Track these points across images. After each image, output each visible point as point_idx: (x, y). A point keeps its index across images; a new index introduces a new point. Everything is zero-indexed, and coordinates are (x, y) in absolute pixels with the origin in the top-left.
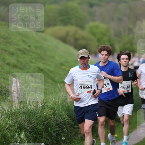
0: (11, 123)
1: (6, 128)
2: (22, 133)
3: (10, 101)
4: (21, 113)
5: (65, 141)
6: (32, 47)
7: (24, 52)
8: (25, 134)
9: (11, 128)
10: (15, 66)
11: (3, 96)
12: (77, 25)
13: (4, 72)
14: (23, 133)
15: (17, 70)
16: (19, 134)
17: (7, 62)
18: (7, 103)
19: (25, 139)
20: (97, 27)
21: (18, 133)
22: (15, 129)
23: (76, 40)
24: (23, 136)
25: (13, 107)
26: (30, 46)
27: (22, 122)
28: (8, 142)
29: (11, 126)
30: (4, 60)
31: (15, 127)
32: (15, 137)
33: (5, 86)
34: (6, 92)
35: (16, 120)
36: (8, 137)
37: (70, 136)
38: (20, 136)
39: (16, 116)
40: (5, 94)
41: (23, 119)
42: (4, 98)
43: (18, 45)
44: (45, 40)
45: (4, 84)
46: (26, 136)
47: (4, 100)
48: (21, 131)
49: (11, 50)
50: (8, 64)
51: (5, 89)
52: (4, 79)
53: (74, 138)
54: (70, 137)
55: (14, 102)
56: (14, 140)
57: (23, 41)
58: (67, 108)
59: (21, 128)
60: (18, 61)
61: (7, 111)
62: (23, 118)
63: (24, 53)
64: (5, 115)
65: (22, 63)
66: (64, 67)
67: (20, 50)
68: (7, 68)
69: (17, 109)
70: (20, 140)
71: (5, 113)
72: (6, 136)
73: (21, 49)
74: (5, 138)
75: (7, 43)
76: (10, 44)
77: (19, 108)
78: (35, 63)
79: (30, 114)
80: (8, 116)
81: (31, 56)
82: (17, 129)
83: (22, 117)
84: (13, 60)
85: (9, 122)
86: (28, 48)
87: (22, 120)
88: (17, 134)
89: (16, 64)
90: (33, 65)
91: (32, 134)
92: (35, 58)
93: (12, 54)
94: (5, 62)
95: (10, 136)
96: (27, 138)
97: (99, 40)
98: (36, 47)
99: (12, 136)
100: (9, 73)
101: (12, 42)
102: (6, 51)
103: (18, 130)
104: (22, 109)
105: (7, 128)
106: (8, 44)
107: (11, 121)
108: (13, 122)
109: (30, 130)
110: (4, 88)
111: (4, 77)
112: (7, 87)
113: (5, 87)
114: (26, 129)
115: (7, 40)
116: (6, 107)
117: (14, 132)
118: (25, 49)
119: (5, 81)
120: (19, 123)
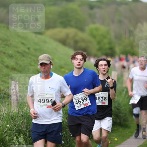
0: (9, 127)
1: (4, 131)
2: (20, 137)
3: (8, 104)
4: (20, 116)
5: (64, 145)
6: (31, 49)
7: (23, 54)
8: (23, 138)
9: (9, 132)
10: (14, 69)
11: (2, 99)
12: (77, 27)
13: (3, 75)
14: (22, 137)
15: (16, 72)
16: (17, 138)
17: (5, 64)
18: (5, 106)
19: (24, 143)
20: (97, 29)
21: (16, 136)
22: (13, 132)
23: (76, 42)
24: (21, 139)
25: (12, 110)
26: (29, 49)
27: (20, 125)
28: (6, 145)
29: (10, 130)
30: (3, 62)
31: (13, 130)
32: (14, 141)
33: (4, 88)
34: (5, 95)
35: (15, 123)
36: (6, 140)
37: (70, 139)
38: (19, 140)
39: (15, 119)
40: (4, 97)
41: (22, 123)
42: (2, 101)
43: (17, 47)
44: (45, 42)
45: (2, 87)
46: (25, 140)
47: (2, 103)
48: (19, 134)
49: (10, 52)
50: (7, 67)
51: (4, 92)
52: (3, 81)
53: (74, 142)
54: (69, 141)
55: (13, 105)
56: (12, 144)
57: (23, 43)
58: (66, 111)
59: (19, 132)
60: (17, 64)
61: (5, 114)
62: (22, 121)
63: (24, 56)
64: (4, 118)
65: (20, 66)
66: (63, 70)
67: (18, 52)
68: (5, 70)
69: (16, 112)
70: (19, 144)
71: (3, 116)
72: (4, 140)
73: (20, 51)
74: (4, 142)
75: (6, 45)
76: (8, 46)
77: (17, 112)
78: (34, 66)
79: (29, 118)
80: (7, 120)
81: (30, 58)
82: (16, 132)
83: (20, 121)
84: (11, 63)
85: (7, 125)
86: (27, 50)
87: (20, 124)
88: (15, 138)
89: (15, 66)
90: (31, 68)
91: (31, 137)
92: (34, 60)
93: (11, 56)
94: (3, 65)
95: (8, 139)
96: (26, 141)
97: (99, 43)
98: (36, 50)
99: (10, 140)
100: (7, 75)
101: (11, 44)
102: (4, 53)
103: (17, 134)
104: (21, 112)
105: (6, 132)
106: (7, 47)
107: (10, 124)
108: (12, 125)
109: (29, 134)
110: (2, 91)
111: (3, 80)
112: (5, 90)
113: (4, 90)
114: (25, 133)
115: (6, 42)
116: (5, 111)
117: (13, 135)
118: (25, 51)
119: (4, 84)
120: (18, 127)
